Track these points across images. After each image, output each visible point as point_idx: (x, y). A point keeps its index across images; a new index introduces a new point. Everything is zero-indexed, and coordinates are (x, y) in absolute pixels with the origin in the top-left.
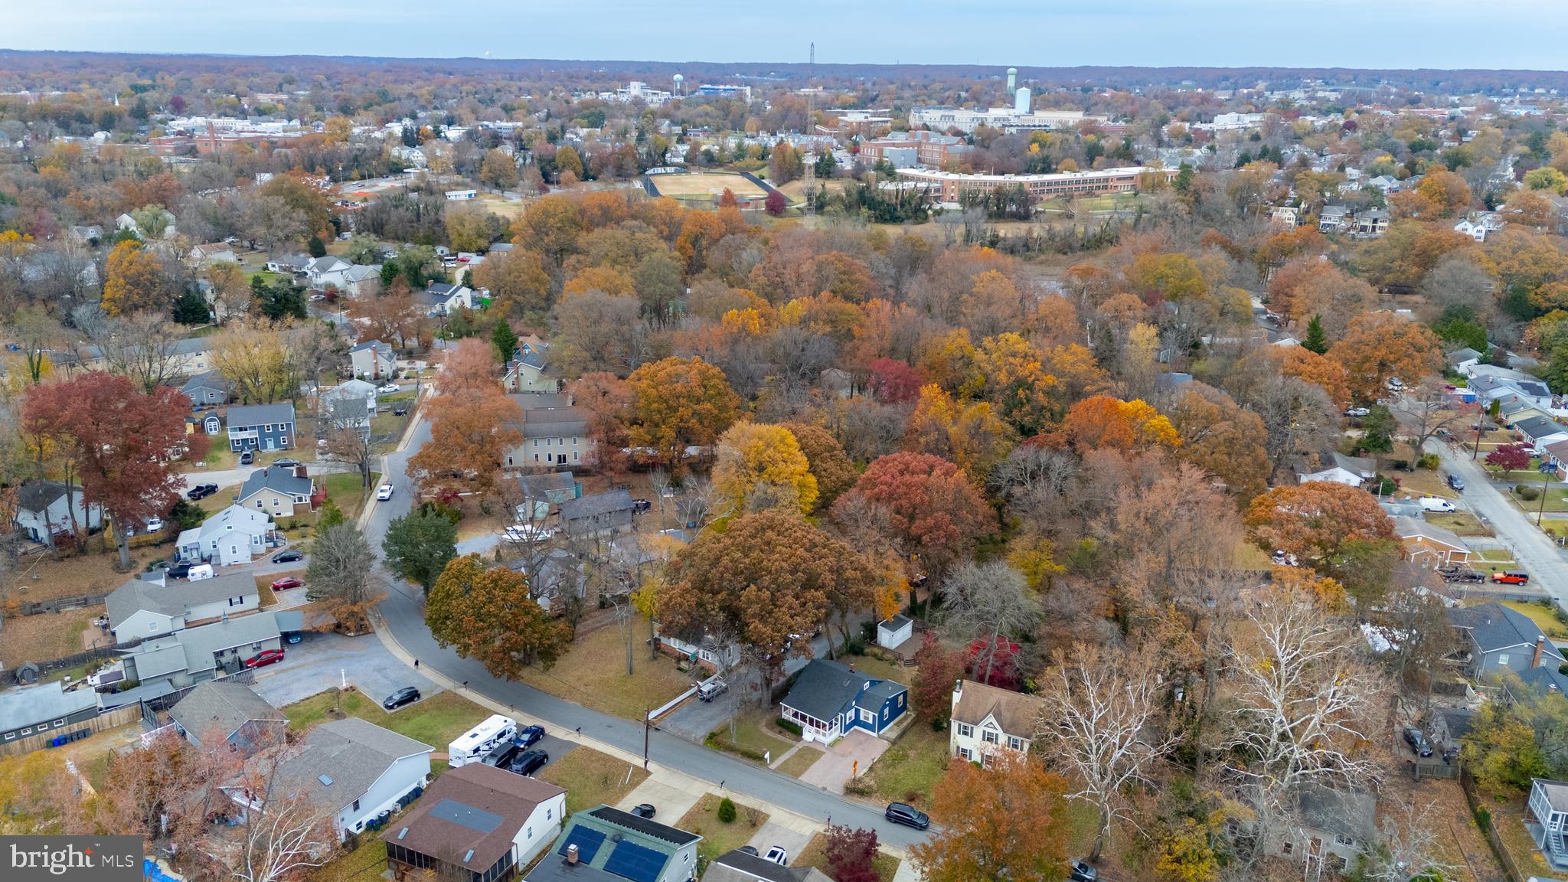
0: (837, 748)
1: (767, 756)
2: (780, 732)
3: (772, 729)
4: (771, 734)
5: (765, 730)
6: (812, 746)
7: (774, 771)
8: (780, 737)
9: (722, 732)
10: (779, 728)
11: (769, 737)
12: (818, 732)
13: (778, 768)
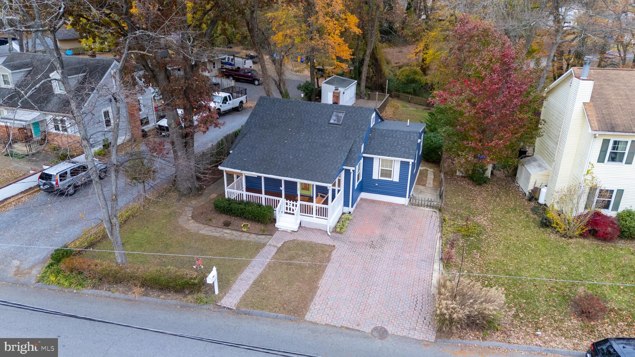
0: (350, 232)
1: (212, 278)
2: (227, 225)
3: (208, 222)
4: (206, 230)
5: (193, 226)
6: (301, 238)
7: (236, 312)
8: (227, 233)
9: (92, 245)
10: (224, 218)
11: (204, 238)
12: (306, 210)
13: (244, 300)
